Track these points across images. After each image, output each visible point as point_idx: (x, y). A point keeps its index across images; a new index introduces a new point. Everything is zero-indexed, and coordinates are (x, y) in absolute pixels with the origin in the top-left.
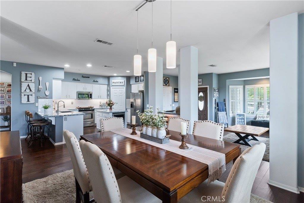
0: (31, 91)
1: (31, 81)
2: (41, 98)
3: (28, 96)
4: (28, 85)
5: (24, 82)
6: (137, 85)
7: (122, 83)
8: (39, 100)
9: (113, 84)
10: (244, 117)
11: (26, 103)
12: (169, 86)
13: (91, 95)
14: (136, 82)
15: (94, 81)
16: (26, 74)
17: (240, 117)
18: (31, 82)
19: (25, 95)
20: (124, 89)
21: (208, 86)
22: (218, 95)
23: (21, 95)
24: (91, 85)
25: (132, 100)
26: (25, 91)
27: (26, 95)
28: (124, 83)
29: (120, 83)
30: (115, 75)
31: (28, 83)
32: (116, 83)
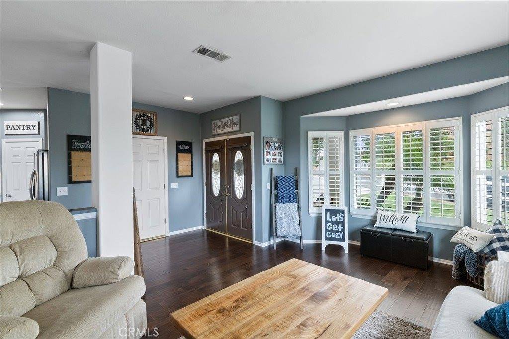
9: (7, 132)
10: (344, 217)
12: (156, 134)
17: (334, 219)
21: (251, 134)
22: (282, 158)
32: (15, 129)
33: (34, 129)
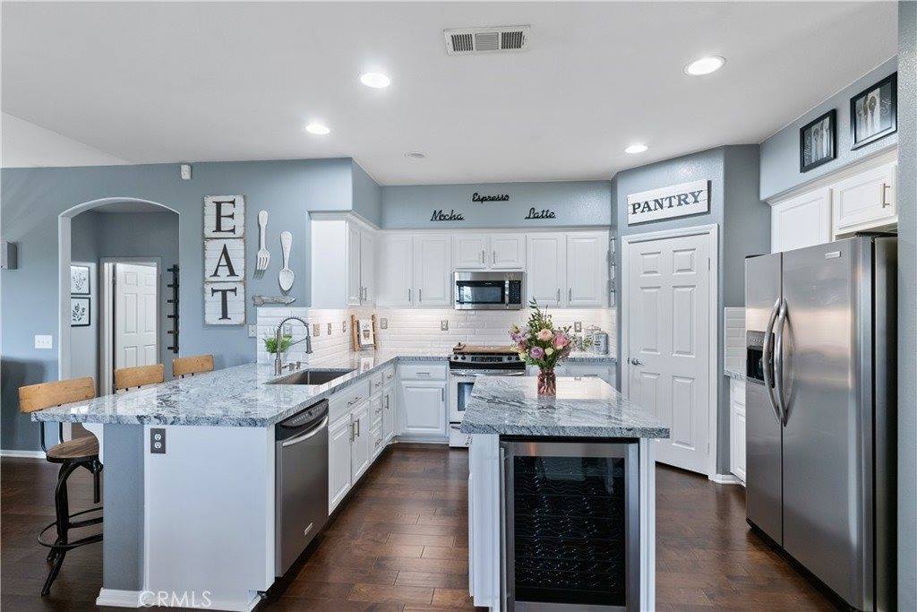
0: (232, 273)
1: (233, 231)
2: (264, 304)
3: (224, 293)
4: (225, 252)
5: (211, 239)
6: (823, 191)
7: (690, 199)
8: (261, 311)
9: (633, 219)
11: (216, 326)
13: (517, 286)
14: (806, 170)
15: (533, 215)
16: (219, 205)
18: (231, 235)
19: (214, 291)
20: (707, 242)
23: (203, 291)
24: (519, 236)
25: (756, 318)
26: (215, 274)
27: (217, 291)
28: (704, 195)
29: (675, 202)
30: (637, 150)
31: (224, 241)
32: (650, 210)
33: (696, 201)
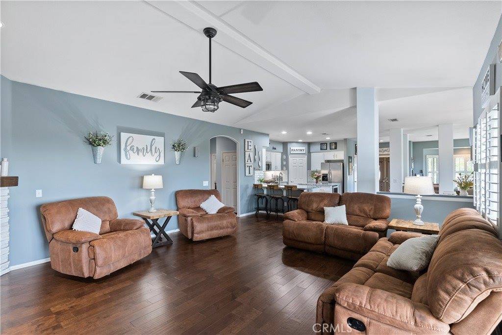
0: (251, 161)
2: (256, 170)
3: (249, 167)
4: (249, 155)
5: (247, 151)
7: (302, 150)
9: (292, 152)
11: (248, 176)
14: (321, 150)
15: (273, 148)
16: (248, 142)
18: (250, 151)
20: (305, 158)
23: (245, 166)
26: (248, 161)
28: (305, 150)
